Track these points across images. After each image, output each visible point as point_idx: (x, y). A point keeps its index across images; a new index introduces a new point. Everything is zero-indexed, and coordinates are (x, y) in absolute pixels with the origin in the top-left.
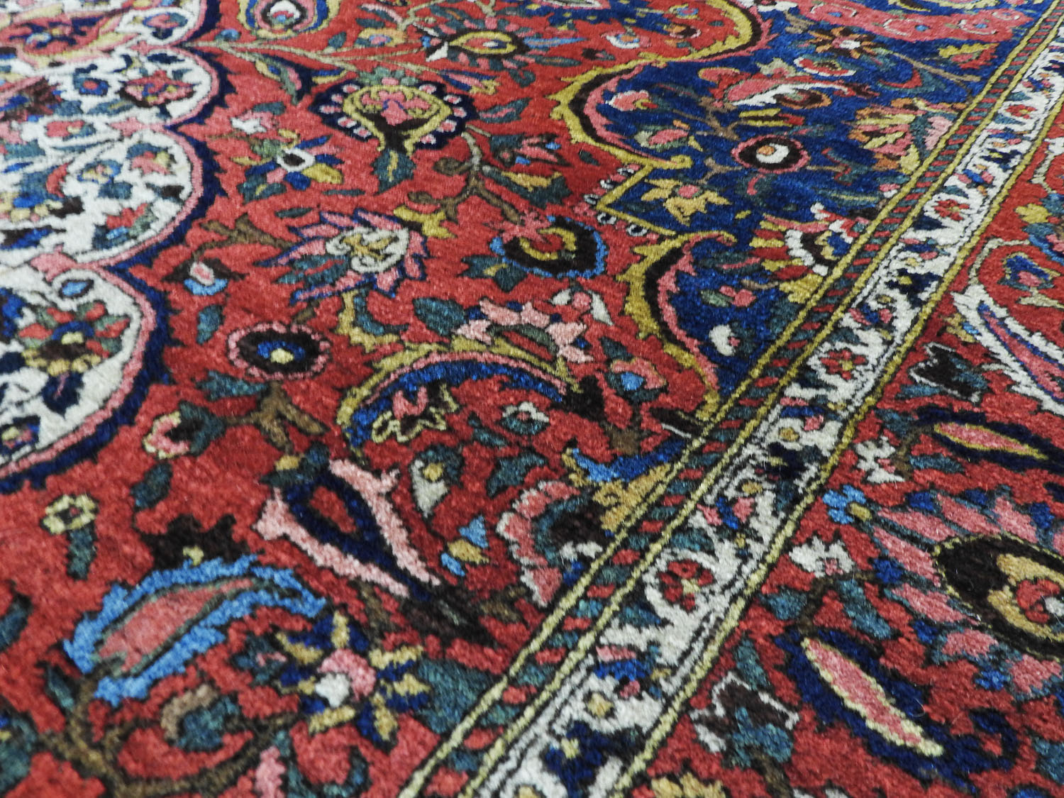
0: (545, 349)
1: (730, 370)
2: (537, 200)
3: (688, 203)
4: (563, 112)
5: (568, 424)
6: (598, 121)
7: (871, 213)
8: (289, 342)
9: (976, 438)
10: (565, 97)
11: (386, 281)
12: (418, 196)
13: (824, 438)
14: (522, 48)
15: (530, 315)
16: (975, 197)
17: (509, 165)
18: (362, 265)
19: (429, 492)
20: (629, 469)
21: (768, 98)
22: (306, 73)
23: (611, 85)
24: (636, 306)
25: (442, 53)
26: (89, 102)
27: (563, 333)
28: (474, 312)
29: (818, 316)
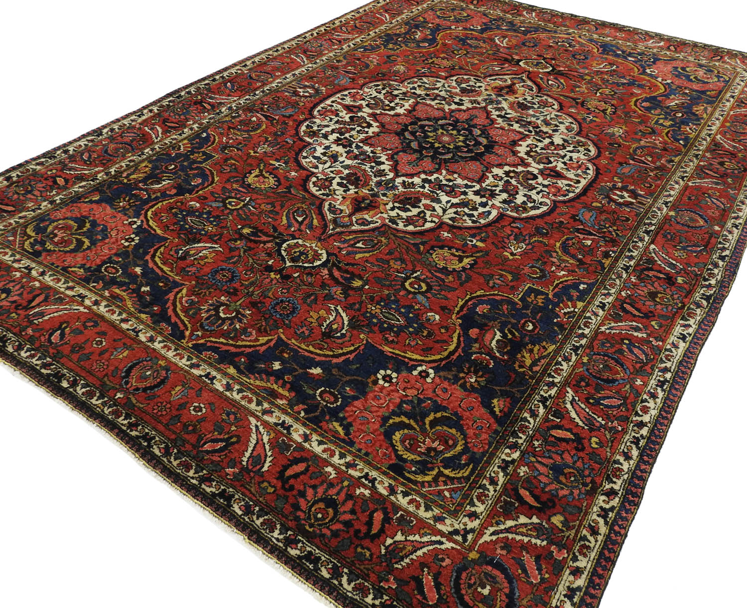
0: (656, 144)
1: (685, 146)
2: (640, 123)
3: (668, 123)
4: (633, 107)
5: (665, 152)
6: (642, 109)
7: (700, 125)
8: (616, 144)
9: (720, 152)
10: (632, 103)
11: (623, 135)
12: (618, 123)
13: (701, 153)
14: (616, 93)
15: (649, 140)
16: (717, 122)
17: (630, 117)
18: (618, 134)
19: (650, 159)
20: (676, 156)
21: (674, 104)
22: (574, 99)
23: (640, 101)
24: (666, 138)
25: (598, 94)
26: (536, 106)
27: (657, 142)
28: (641, 140)
29: (695, 139)
